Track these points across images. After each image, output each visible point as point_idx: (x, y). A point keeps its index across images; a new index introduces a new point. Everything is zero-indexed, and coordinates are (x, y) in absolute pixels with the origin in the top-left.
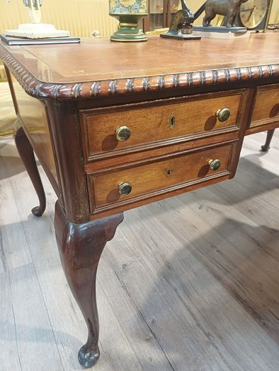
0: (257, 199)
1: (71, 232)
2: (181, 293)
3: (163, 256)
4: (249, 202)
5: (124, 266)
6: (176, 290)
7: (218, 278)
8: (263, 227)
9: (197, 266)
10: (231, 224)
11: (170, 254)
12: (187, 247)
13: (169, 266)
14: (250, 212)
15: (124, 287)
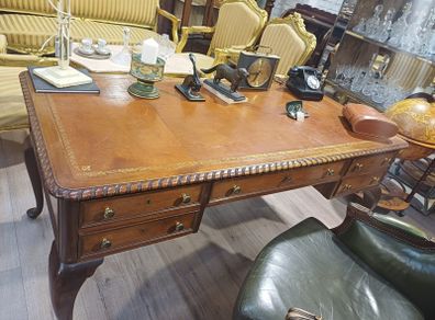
0: (242, 226)
1: (62, 268)
2: (151, 309)
3: (144, 274)
4: (234, 229)
5: (107, 280)
6: (147, 307)
7: (186, 299)
8: (239, 255)
9: (172, 286)
10: (213, 248)
11: (151, 272)
12: (169, 267)
13: (147, 284)
14: (233, 238)
15: (103, 300)
